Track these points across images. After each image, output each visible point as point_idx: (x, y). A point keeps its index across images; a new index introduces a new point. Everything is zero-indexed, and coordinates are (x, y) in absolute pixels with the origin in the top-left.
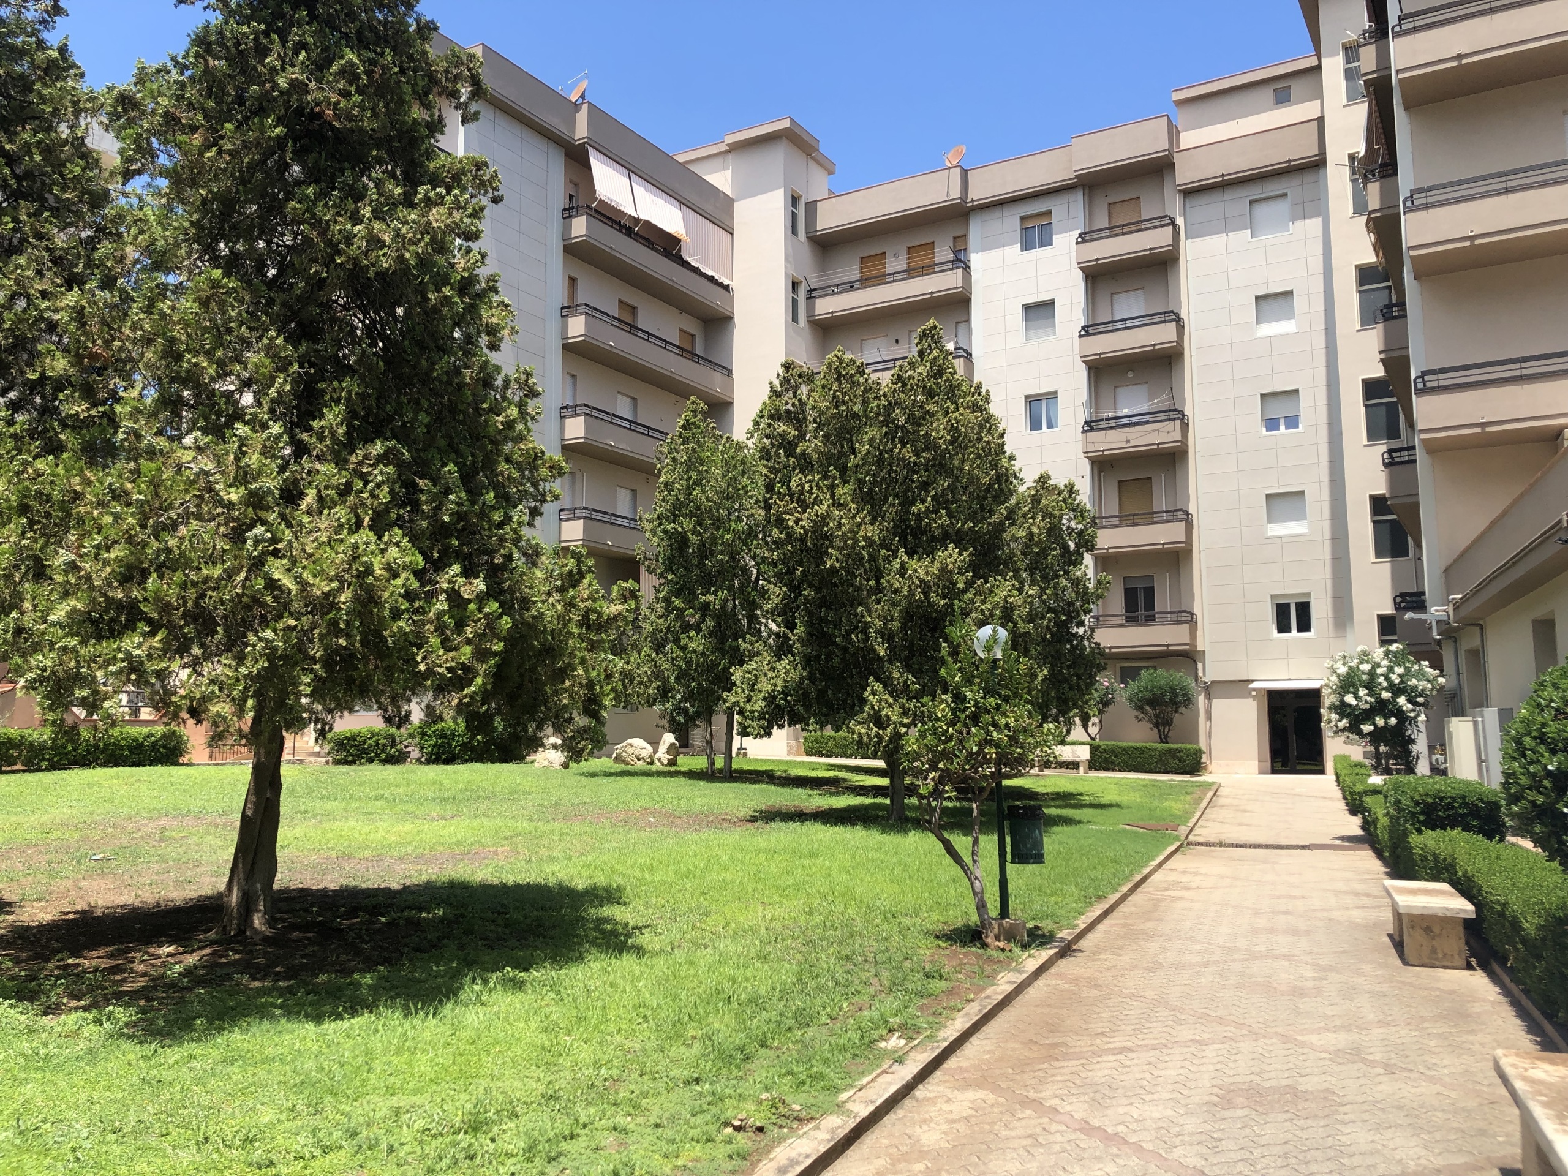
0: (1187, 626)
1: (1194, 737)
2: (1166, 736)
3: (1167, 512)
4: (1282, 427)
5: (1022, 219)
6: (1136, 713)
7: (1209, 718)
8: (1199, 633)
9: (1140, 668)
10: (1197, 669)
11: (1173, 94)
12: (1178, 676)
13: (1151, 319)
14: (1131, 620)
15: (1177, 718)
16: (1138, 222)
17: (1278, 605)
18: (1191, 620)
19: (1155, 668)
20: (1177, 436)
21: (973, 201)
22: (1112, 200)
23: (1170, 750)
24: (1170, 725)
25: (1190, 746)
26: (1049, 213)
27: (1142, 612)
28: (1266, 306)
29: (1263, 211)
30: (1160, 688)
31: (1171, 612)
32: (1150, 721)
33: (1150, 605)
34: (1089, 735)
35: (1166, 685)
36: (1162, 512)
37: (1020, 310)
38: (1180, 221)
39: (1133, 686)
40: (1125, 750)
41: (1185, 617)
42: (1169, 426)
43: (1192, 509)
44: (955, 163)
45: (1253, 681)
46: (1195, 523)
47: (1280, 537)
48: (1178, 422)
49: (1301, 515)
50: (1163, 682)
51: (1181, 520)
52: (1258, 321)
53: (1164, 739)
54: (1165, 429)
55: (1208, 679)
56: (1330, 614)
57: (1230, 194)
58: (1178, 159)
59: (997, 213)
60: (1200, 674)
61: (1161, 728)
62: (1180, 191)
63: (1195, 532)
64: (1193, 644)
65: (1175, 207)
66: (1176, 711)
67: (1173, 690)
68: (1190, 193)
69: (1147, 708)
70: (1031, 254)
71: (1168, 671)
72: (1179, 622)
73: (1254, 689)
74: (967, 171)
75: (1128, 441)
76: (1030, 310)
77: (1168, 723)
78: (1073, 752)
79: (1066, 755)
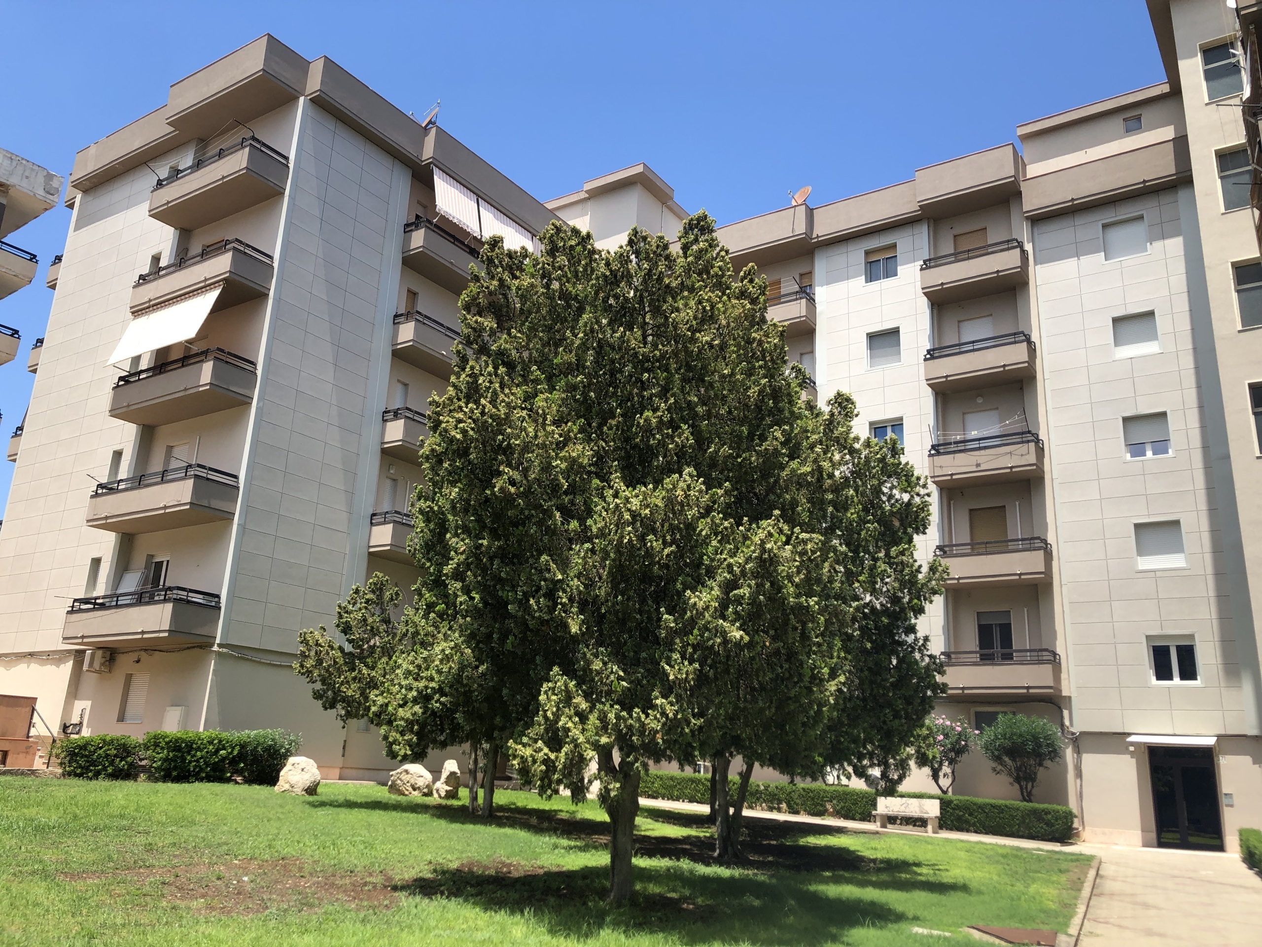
0: (1050, 666)
1: (1063, 798)
2: (1030, 794)
3: (1023, 540)
4: (1149, 454)
5: (867, 253)
6: (994, 765)
7: (1079, 774)
8: (1064, 676)
9: (997, 713)
10: (1062, 717)
11: (1018, 129)
12: (1041, 723)
13: (999, 341)
14: (986, 659)
15: (1041, 772)
16: (984, 247)
17: (1154, 647)
18: (1054, 661)
19: (1014, 714)
20: (1032, 459)
21: (818, 237)
22: (957, 231)
23: (1035, 812)
24: (1033, 780)
25: (1059, 807)
26: (894, 246)
27: (998, 649)
28: (1126, 328)
29: (1117, 235)
30: (1021, 735)
31: (1030, 651)
32: (1010, 774)
33: (1007, 641)
34: (940, 788)
35: (1028, 732)
36: (1018, 540)
37: (864, 339)
38: (1028, 247)
39: (989, 733)
40: (981, 807)
41: (1046, 656)
42: (1023, 448)
43: (1051, 539)
44: (800, 202)
45: (1130, 734)
46: (1055, 553)
47: (1154, 571)
48: (1032, 445)
49: (1177, 547)
50: (1024, 729)
51: (1039, 549)
52: (1117, 344)
53: (1027, 797)
54: (1019, 452)
55: (1076, 729)
56: (1219, 660)
57: (1081, 220)
58: (1024, 187)
59: (841, 249)
60: (1067, 723)
61: (1023, 783)
62: (1027, 218)
63: (1055, 564)
64: (1057, 687)
65: (1023, 232)
66: (1041, 765)
67: (1035, 738)
68: (1038, 219)
69: (1006, 759)
70: (875, 285)
71: (1029, 717)
72: (1040, 662)
73: (1132, 744)
74: (813, 209)
75: (978, 465)
76: (875, 339)
77: (1031, 778)
78: (920, 806)
79: (912, 809)
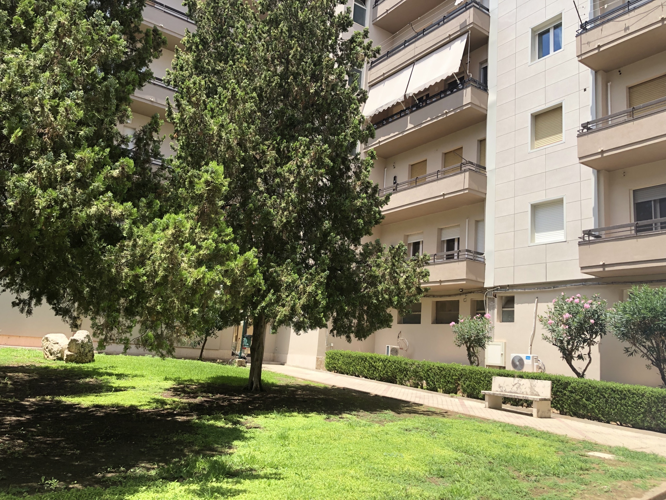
6: (627, 344)
34: (574, 370)
69: (641, 339)
78: (532, 388)
79: (523, 390)
